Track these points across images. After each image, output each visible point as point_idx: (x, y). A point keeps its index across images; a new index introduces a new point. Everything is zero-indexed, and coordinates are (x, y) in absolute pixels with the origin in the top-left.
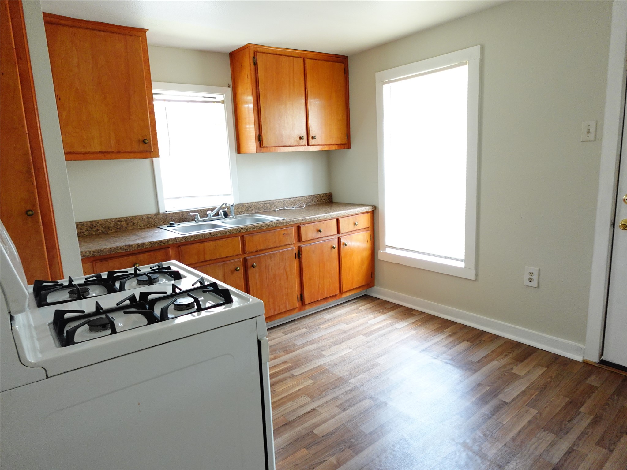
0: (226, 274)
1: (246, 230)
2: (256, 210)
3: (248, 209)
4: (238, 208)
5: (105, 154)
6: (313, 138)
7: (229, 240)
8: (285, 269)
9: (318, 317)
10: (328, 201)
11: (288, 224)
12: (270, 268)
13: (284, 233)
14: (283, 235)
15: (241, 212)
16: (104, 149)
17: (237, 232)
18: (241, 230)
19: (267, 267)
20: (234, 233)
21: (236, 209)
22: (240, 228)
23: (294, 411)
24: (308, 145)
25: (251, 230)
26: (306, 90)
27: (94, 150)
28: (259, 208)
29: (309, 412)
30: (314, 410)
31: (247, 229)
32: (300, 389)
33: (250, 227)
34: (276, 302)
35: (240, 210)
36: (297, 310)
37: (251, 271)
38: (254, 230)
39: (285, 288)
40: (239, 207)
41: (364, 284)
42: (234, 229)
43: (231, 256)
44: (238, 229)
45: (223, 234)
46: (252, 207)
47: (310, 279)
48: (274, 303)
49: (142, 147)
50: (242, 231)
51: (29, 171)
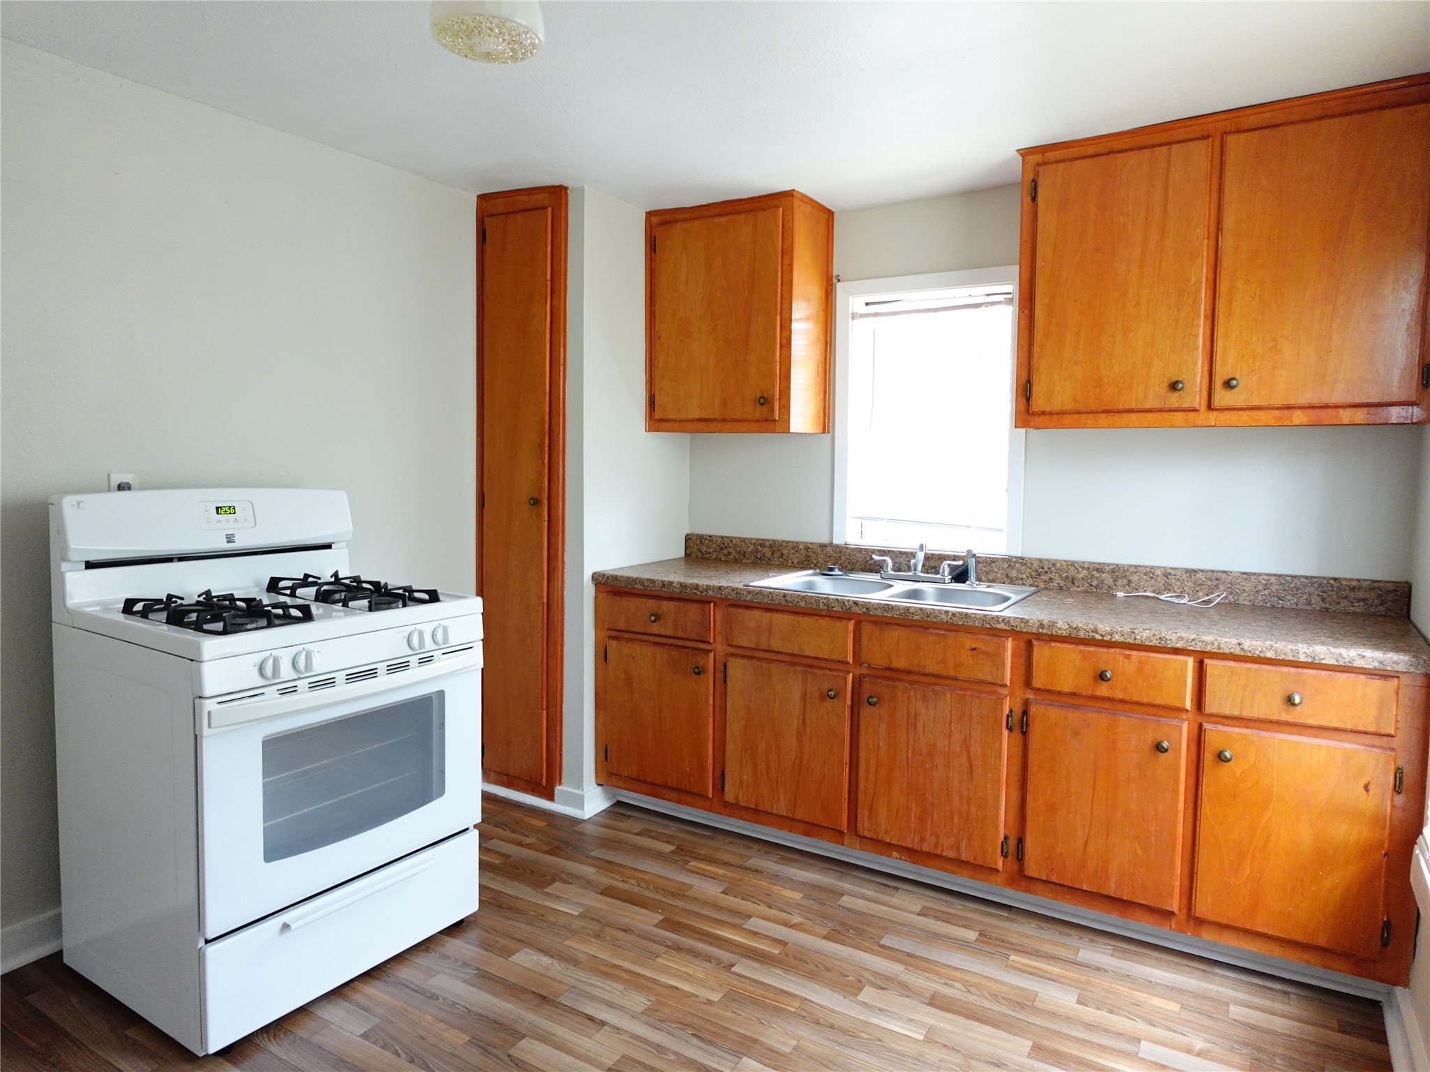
0: (808, 695)
1: (864, 610)
2: (1062, 583)
3: (1039, 575)
4: (1010, 566)
5: (709, 423)
6: (1228, 384)
7: (824, 623)
8: (966, 743)
9: (1074, 939)
10: (1381, 608)
11: (989, 626)
12: (920, 725)
13: (974, 646)
14: (970, 653)
15: (1017, 579)
16: (703, 416)
17: (842, 608)
18: (854, 606)
19: (913, 721)
20: (835, 609)
21: (1003, 569)
22: (853, 601)
23: (593, 998)
24: (1210, 407)
25: (879, 613)
26: (1220, 233)
27: (690, 416)
28: (1073, 579)
29: (591, 1019)
30: (603, 1023)
31: (867, 609)
32: (677, 988)
33: (876, 606)
34: (929, 821)
35: (1014, 574)
36: (1000, 878)
37: (866, 711)
38: (886, 614)
39: (961, 798)
40: (1012, 564)
41: (1322, 941)
42: (837, 599)
43: (824, 659)
44: (846, 603)
45: (811, 603)
46: (1051, 573)
47: (1052, 809)
48: (922, 819)
49: (759, 412)
50: (855, 609)
51: (541, 445)
